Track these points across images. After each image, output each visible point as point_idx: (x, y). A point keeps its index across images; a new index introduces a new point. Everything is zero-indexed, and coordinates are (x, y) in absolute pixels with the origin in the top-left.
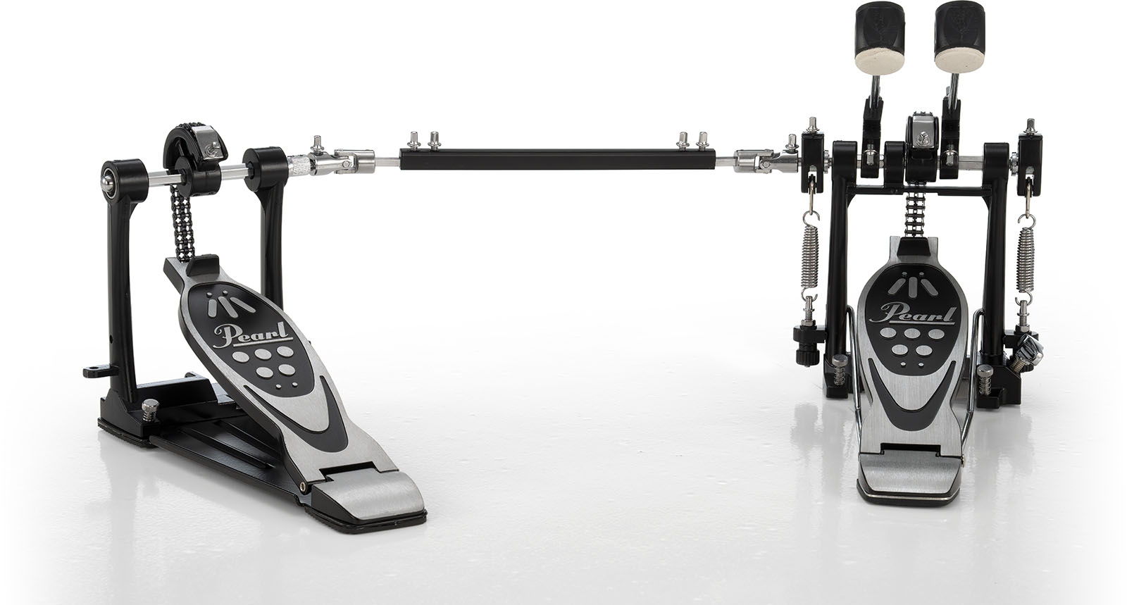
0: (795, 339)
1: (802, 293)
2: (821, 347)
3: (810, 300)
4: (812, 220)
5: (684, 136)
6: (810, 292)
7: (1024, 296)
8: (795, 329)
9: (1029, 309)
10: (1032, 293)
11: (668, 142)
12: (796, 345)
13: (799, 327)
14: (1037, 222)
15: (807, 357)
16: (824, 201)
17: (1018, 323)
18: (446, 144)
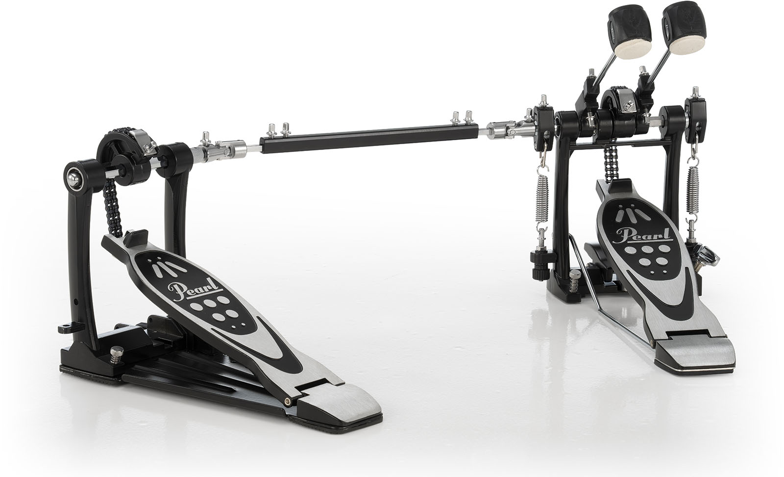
0: (532, 261)
1: (537, 227)
2: (551, 266)
3: (542, 231)
4: (543, 172)
5: (456, 114)
6: (542, 225)
7: (692, 217)
8: (531, 253)
9: (696, 226)
10: (697, 214)
11: (444, 120)
12: (532, 265)
13: (534, 252)
14: (700, 162)
15: (540, 273)
16: (551, 156)
17: (688, 236)
18: (295, 131)
